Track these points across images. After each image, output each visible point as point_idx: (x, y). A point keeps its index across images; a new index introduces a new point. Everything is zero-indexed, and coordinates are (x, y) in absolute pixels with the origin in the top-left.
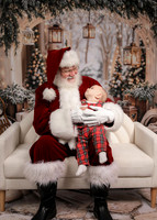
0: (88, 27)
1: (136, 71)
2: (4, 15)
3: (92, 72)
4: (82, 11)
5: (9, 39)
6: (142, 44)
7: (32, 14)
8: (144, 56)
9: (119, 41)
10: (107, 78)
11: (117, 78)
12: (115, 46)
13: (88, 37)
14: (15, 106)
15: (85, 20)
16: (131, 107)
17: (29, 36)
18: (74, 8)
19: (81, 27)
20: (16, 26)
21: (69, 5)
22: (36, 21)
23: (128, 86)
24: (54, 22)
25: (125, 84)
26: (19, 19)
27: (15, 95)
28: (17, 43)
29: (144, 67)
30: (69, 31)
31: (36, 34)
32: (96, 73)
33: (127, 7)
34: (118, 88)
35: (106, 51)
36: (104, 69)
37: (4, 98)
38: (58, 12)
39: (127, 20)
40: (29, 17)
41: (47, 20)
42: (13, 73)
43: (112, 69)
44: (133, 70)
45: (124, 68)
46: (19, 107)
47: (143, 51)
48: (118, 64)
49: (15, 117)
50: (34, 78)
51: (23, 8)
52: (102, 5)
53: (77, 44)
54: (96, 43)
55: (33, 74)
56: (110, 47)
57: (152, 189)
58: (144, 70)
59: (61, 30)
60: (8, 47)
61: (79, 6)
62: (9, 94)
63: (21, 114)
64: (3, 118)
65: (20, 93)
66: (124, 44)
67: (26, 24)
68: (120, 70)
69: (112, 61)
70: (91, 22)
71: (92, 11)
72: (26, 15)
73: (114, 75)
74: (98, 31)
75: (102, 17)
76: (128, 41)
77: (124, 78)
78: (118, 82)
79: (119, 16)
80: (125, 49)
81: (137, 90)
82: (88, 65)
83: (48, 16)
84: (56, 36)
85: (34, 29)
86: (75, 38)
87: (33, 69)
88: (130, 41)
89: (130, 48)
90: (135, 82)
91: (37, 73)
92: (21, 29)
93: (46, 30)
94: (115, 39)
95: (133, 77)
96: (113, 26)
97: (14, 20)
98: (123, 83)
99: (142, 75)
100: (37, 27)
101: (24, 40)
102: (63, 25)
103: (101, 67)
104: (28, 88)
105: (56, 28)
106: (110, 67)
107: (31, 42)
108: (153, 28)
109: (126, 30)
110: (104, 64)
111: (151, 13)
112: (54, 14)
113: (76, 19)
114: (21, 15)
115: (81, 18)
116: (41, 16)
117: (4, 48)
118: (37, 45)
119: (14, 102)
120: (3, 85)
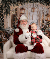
0: (33, 8)
1: (49, 23)
2: (5, 5)
5: (7, 12)
7: (15, 5)
9: (43, 13)
10: (39, 25)
11: (43, 25)
12: (42, 14)
13: (33, 12)
14: (9, 34)
15: (32, 6)
16: (47, 34)
18: (28, 3)
19: (31, 8)
20: (9, 8)
21: (27, 1)
22: (16, 7)
23: (47, 27)
24: (22, 7)
25: (46, 27)
26: (10, 6)
27: (9, 31)
28: (10, 14)
30: (27, 10)
31: (16, 11)
32: (36, 23)
33: (46, 2)
34: (43, 28)
35: (39, 16)
36: (38, 22)
37: (5, 32)
38: (23, 4)
39: (46, 6)
40: (14, 6)
41: (20, 7)
42: (8, 23)
43: (41, 22)
44: (48, 22)
45: (45, 22)
48: (43, 20)
49: (9, 38)
50: (15, 25)
51: (12, 3)
52: (38, 2)
53: (30, 14)
54: (36, 14)
55: (15, 24)
56: (40, 15)
59: (24, 10)
60: (7, 15)
61: (30, 2)
62: (7, 30)
63: (11, 37)
64: (5, 38)
65: (11, 30)
66: (45, 14)
67: (13, 8)
68: (44, 22)
69: (41, 19)
70: (34, 7)
71: (34, 3)
72: (13, 5)
73: (42, 24)
74: (36, 10)
75: (38, 5)
77: (45, 25)
78: (43, 26)
79: (43, 5)
82: (33, 21)
83: (20, 5)
84: (22, 12)
86: (29, 12)
87: (15, 22)
88: (47, 13)
89: (47, 15)
90: (49, 26)
92: (11, 9)
93: (19, 10)
94: (42, 12)
95: (48, 24)
96: (41, 8)
97: (9, 7)
98: (45, 26)
100: (16, 9)
101: (12, 13)
102: (25, 8)
104: (13, 28)
105: (22, 9)
106: (40, 21)
107: (14, 13)
109: (46, 9)
110: (39, 20)
112: (22, 4)
113: (29, 6)
114: (11, 5)
115: (31, 6)
116: (18, 5)
117: (6, 16)
118: (16, 14)
119: (9, 33)
120: (5, 27)
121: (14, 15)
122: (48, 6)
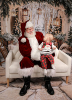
0: (39, 9)
1: (58, 28)
2: (3, 3)
3: (40, 28)
4: (36, 3)
5: (5, 13)
6: (61, 17)
7: (15, 3)
8: (61, 22)
10: (46, 31)
11: (50, 31)
12: (50, 18)
13: (39, 14)
14: (8, 42)
15: (38, 7)
16: (55, 43)
17: (14, 12)
18: (33, 1)
19: (36, 9)
20: (8, 8)
22: (17, 6)
23: (55, 34)
24: (24, 7)
26: (9, 5)
27: (7, 37)
28: (8, 16)
29: (61, 26)
30: (31, 11)
31: (17, 12)
32: (42, 29)
33: (55, 2)
35: (46, 20)
37: (3, 38)
38: (26, 3)
39: (55, 7)
40: (14, 4)
41: (22, 6)
42: (7, 28)
43: (48, 27)
44: (57, 27)
45: (53, 27)
46: (9, 42)
47: (61, 20)
48: (51, 25)
49: (7, 46)
51: (11, 1)
52: (45, 1)
53: (34, 16)
54: (42, 16)
55: (15, 29)
56: (47, 18)
57: (67, 77)
58: (61, 28)
59: (28, 10)
60: (5, 17)
61: (35, 0)
62: (5, 37)
63: (10, 45)
64: (3, 47)
65: (10, 37)
66: (53, 17)
67: (12, 7)
68: (51, 27)
69: (49, 24)
70: (40, 7)
71: (40, 3)
72: (12, 4)
74: (43, 11)
75: (45, 6)
76: (55, 16)
77: (53, 31)
79: (51, 5)
80: (54, 19)
81: (58, 36)
82: (38, 25)
83: (22, 4)
84: (25, 13)
85: (16, 10)
86: (33, 14)
87: (15, 27)
90: (57, 33)
91: (17, 28)
92: (10, 9)
93: (21, 10)
94: (50, 15)
95: (57, 30)
96: (49, 10)
97: (7, 5)
98: (52, 33)
99: (60, 30)
100: (17, 9)
101: (12, 14)
102: (28, 9)
103: (44, 26)
104: (13, 34)
105: (25, 9)
107: (15, 15)
108: (65, 11)
109: (54, 11)
111: (64, 5)
112: (24, 3)
113: (34, 6)
114: (10, 4)
115: (36, 6)
116: (19, 4)
117: (3, 17)
118: (17, 17)
119: (7, 40)
120: (3, 33)
121: (15, 17)
122: (57, 7)
